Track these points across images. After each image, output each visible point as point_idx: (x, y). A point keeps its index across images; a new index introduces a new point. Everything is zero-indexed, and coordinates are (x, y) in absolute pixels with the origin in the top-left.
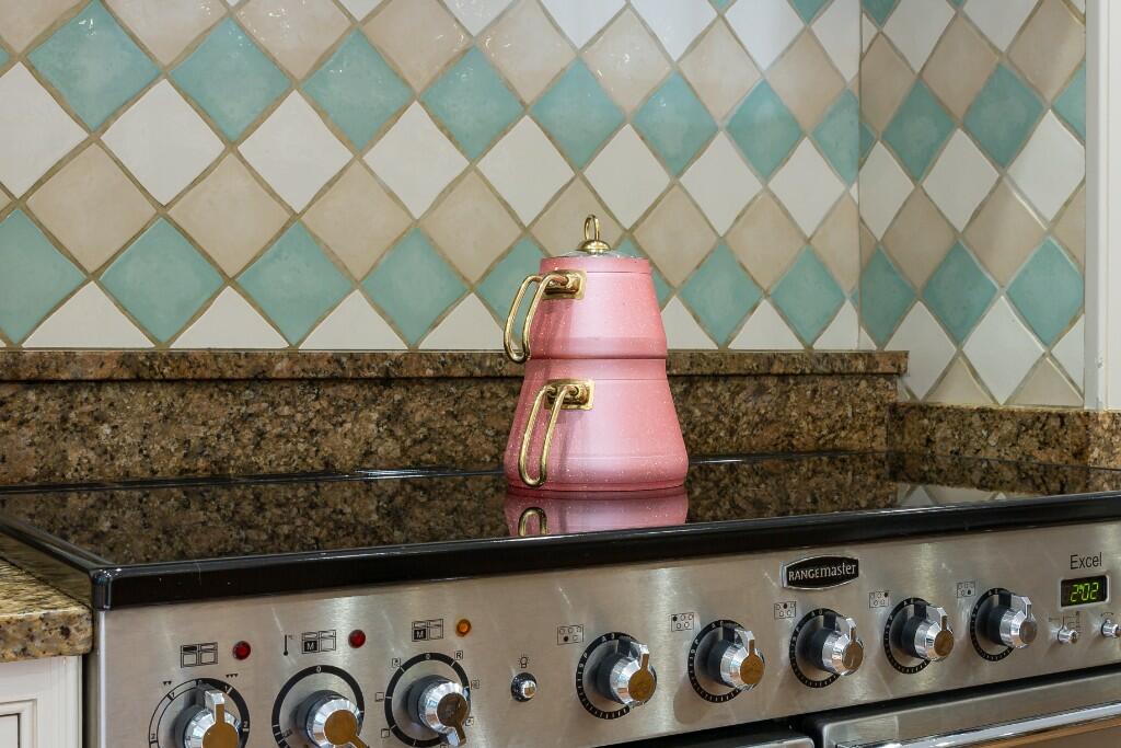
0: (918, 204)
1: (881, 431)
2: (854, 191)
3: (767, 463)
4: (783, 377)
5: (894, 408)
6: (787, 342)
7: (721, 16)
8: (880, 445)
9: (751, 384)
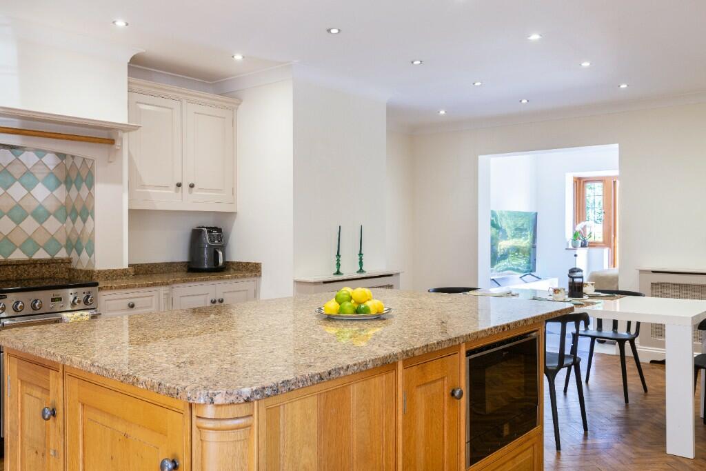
0: (73, 229)
1: (67, 274)
2: (65, 225)
3: (37, 281)
4: (41, 264)
5: (69, 269)
6: (47, 256)
7: (29, 192)
8: (67, 277)
9: (33, 266)
